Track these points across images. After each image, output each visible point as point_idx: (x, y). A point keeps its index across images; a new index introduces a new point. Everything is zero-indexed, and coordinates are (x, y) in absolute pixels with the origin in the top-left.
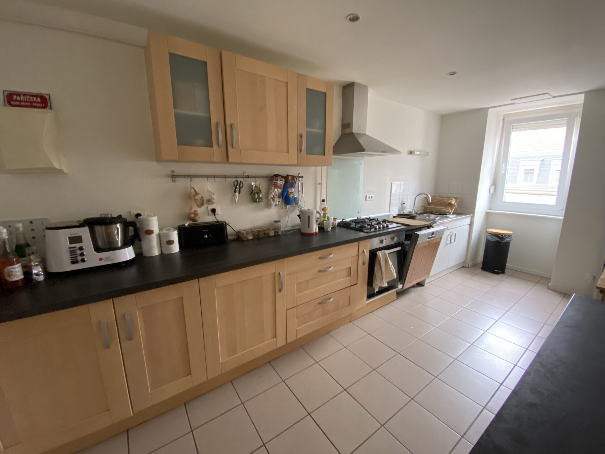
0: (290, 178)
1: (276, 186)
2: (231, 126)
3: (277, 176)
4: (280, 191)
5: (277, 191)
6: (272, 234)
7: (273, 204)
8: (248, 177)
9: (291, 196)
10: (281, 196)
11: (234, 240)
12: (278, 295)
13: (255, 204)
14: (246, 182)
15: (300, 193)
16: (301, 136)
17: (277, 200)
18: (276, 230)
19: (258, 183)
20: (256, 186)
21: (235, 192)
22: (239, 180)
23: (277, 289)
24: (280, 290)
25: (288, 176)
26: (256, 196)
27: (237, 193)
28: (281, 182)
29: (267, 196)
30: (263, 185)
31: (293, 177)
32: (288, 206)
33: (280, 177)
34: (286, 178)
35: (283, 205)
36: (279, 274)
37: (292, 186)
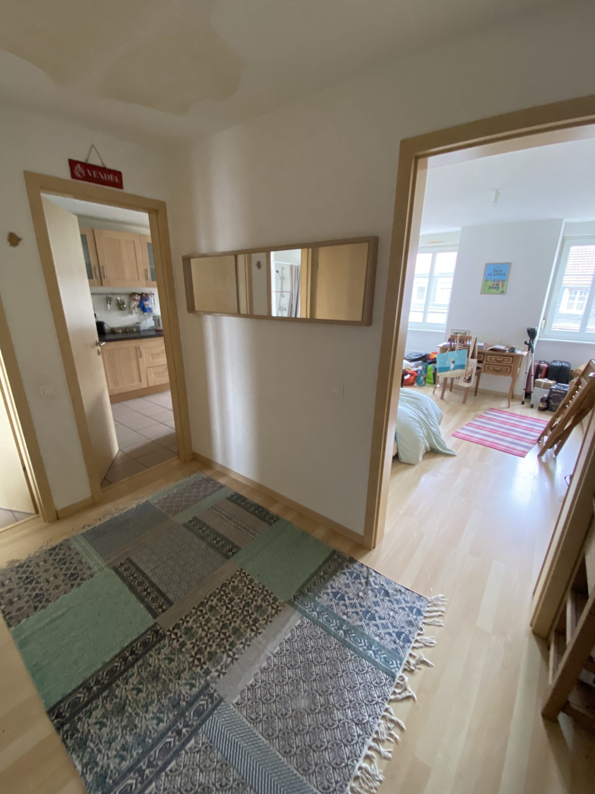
0: (144, 295)
1: (135, 300)
2: (103, 268)
3: (134, 294)
4: (138, 303)
5: (135, 303)
6: (135, 330)
7: (134, 312)
8: (115, 294)
9: (146, 307)
10: (139, 306)
11: (109, 333)
12: (140, 359)
13: (121, 312)
14: (114, 298)
15: (153, 304)
16: (147, 270)
17: (136, 309)
18: (138, 328)
19: (122, 298)
20: (121, 300)
21: (107, 303)
22: (109, 296)
23: (139, 355)
24: (141, 356)
25: (142, 294)
26: (122, 306)
27: (109, 305)
28: (138, 298)
29: (129, 306)
30: (126, 299)
31: (147, 295)
32: (145, 314)
33: (136, 295)
34: (141, 295)
35: (142, 313)
36: (139, 348)
37: (146, 300)
